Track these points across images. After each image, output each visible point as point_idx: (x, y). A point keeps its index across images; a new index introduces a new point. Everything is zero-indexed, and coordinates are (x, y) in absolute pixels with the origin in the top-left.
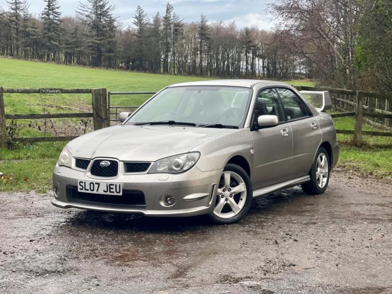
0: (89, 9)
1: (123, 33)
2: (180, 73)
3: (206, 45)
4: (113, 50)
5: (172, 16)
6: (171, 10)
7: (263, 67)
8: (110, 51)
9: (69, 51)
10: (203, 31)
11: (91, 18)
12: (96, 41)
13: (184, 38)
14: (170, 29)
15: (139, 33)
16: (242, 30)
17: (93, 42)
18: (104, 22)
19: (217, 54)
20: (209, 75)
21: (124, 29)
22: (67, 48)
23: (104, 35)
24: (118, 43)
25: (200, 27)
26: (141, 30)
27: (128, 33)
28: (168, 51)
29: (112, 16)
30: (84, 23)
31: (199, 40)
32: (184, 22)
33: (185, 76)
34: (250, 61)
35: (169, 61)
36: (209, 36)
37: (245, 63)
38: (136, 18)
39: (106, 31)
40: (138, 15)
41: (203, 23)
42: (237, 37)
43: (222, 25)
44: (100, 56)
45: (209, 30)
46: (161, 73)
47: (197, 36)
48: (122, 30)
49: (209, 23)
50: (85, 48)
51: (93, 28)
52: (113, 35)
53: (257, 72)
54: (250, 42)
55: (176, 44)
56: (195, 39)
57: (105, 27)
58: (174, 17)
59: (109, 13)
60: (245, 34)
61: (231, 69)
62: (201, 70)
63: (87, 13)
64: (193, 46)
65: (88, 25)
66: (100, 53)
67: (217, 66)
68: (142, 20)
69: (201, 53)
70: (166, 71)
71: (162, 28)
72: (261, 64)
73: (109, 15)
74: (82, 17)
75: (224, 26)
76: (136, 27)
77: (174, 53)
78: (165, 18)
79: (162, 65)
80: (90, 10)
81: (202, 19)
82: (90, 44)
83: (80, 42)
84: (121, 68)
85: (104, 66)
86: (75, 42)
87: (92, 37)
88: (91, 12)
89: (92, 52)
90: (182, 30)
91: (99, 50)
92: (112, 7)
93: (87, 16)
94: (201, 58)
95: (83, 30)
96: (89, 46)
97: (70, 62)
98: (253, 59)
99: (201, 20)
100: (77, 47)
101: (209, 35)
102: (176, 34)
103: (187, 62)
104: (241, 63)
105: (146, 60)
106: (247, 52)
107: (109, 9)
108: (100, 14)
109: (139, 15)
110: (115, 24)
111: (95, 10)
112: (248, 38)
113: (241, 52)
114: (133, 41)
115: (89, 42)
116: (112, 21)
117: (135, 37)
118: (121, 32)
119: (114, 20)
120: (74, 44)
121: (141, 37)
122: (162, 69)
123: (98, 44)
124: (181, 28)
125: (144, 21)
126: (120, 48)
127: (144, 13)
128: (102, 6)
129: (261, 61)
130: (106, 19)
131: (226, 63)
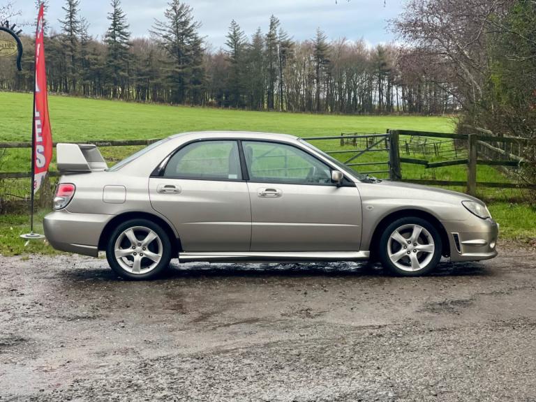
0: (167, 27)
1: (213, 57)
2: (290, 109)
3: (325, 70)
4: (201, 80)
5: (278, 33)
6: (276, 25)
7: (404, 98)
8: (196, 82)
9: (142, 84)
10: (320, 51)
11: (169, 39)
12: (177, 70)
13: (294, 62)
14: (276, 50)
15: (234, 57)
16: (373, 50)
17: (173, 71)
18: (187, 44)
19: (341, 82)
20: (330, 110)
21: (214, 52)
22: (139, 80)
23: (187, 61)
24: (207, 71)
25: (316, 47)
26: (236, 54)
27: (220, 57)
28: (274, 80)
29: (198, 35)
30: (161, 45)
31: (316, 64)
32: (294, 40)
33: (296, 112)
34: (385, 90)
35: (275, 92)
36: (328, 59)
37: (378, 93)
38: (230, 37)
39: (190, 56)
40: (232, 33)
41: (320, 41)
42: (368, 58)
43: (346, 42)
44: (182, 89)
45: (328, 50)
46: (264, 110)
47: (312, 58)
48: (212, 54)
49: (327, 41)
50: (163, 80)
51: (172, 52)
52: (200, 61)
53: (395, 104)
54: (384, 64)
55: (284, 71)
56: (310, 62)
57: (189, 51)
58: (280, 34)
59: (194, 32)
60: (377, 54)
61: (358, 102)
62: (319, 104)
63: (164, 33)
64: (307, 72)
65: (166, 48)
66: (183, 84)
67: (340, 98)
68: (238, 39)
69: (318, 82)
70: (271, 107)
71: (264, 49)
72: (400, 94)
73: (193, 34)
74: (159, 38)
75: (349, 44)
76: (229, 49)
77: (281, 83)
78: (269, 36)
79: (265, 99)
80: (168, 29)
81: (318, 35)
82: (170, 74)
83: (156, 71)
84: (211, 105)
85: (188, 103)
86: (150, 71)
87: (172, 64)
88: (170, 32)
89: (171, 84)
90: (292, 51)
91: (181, 81)
92: (197, 24)
93: (164, 37)
94: (319, 88)
95: (160, 56)
96: (168, 77)
97: (143, 98)
98: (389, 87)
99: (317, 37)
100: (152, 78)
101: (329, 56)
102: (284, 57)
103: (298, 93)
104: (373, 93)
105: (244, 93)
106: (381, 78)
107: (193, 26)
108: (183, 34)
109: (234, 33)
110: (202, 46)
111: (175, 29)
112: (382, 59)
113: (373, 79)
114: (225, 68)
115: (167, 71)
116: (197, 42)
117: (229, 64)
118: (210, 56)
119: (200, 41)
120: (148, 75)
121: (236, 62)
122: (266, 105)
123: (179, 73)
124: (291, 49)
125: (241, 41)
126: (209, 78)
127: (240, 31)
128: (185, 23)
129: (400, 89)
130: (191, 40)
131: (352, 94)
